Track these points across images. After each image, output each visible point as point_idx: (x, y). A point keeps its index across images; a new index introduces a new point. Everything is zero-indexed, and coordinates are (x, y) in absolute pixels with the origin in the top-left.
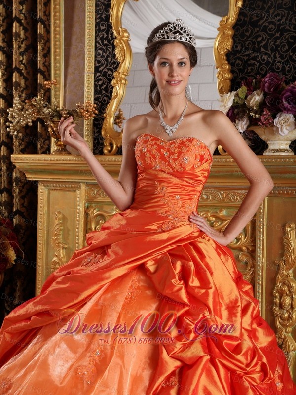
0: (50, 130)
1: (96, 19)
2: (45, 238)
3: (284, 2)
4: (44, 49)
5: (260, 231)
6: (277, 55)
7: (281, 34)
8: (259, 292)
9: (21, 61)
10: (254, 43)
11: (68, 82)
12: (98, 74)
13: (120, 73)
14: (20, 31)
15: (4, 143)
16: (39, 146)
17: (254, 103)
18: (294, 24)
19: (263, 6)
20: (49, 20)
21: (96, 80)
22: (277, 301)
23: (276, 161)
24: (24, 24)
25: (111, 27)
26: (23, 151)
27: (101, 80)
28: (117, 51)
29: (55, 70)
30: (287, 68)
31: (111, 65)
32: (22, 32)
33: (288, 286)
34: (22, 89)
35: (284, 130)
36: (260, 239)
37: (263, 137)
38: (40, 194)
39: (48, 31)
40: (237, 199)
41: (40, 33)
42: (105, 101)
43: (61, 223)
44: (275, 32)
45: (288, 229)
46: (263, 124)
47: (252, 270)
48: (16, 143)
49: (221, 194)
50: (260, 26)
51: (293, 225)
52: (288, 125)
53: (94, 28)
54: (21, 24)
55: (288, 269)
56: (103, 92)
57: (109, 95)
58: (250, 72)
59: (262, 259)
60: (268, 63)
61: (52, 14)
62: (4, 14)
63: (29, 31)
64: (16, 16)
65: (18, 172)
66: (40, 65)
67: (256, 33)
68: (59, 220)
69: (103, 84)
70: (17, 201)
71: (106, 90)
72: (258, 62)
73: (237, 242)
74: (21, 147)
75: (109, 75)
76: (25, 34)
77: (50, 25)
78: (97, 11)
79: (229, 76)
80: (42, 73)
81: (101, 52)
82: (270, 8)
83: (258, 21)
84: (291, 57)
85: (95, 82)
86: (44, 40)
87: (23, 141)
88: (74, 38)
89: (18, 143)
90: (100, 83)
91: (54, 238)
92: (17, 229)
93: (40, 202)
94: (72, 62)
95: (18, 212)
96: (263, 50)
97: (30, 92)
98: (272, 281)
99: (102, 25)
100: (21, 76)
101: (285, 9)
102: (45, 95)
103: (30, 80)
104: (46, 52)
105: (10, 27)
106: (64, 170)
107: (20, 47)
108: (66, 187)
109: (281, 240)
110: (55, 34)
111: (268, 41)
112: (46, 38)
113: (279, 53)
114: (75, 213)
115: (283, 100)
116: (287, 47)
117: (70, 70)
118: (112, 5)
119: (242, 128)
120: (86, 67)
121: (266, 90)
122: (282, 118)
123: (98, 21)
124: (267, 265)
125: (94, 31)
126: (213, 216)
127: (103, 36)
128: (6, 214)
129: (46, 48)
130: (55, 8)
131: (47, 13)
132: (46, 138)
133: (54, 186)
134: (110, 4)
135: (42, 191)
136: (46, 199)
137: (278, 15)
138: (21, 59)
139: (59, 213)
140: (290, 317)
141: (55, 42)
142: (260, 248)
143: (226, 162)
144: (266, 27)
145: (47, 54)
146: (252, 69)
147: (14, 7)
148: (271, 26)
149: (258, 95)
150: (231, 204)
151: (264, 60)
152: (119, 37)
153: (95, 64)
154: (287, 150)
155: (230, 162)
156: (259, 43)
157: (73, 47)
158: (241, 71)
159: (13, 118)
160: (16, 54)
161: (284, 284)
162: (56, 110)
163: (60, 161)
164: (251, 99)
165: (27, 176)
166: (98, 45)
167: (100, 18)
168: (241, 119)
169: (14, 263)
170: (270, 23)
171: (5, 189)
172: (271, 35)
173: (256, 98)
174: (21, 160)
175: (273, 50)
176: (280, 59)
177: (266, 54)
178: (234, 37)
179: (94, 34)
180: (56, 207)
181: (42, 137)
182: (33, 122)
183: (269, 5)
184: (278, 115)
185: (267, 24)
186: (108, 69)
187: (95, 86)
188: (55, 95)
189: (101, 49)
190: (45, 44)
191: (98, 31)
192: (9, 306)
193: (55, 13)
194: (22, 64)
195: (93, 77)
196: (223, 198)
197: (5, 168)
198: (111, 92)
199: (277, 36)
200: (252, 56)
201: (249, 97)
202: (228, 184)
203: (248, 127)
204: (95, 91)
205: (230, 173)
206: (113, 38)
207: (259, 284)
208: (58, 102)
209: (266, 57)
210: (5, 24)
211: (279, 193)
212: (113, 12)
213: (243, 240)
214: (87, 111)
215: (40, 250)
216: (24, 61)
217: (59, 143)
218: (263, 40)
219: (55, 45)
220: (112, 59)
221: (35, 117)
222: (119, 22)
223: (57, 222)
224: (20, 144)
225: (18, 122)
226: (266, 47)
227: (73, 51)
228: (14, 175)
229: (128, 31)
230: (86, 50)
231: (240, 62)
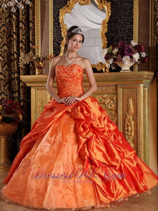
0: (36, 65)
1: (53, 20)
2: (34, 110)
3: (126, 14)
4: (32, 33)
5: (119, 102)
6: (125, 34)
7: (126, 26)
8: (119, 126)
9: (23, 38)
10: (116, 29)
11: (43, 46)
12: (55, 42)
13: (63, 42)
14: (22, 26)
15: (16, 72)
16: (31, 73)
17: (115, 52)
18: (130, 22)
19: (119, 15)
20: (34, 21)
21: (54, 45)
22: (126, 129)
23: (124, 74)
24: (24, 23)
25: (60, 24)
26: (24, 75)
27: (56, 45)
28: (62, 33)
29: (37, 41)
30: (128, 39)
31: (60, 39)
32: (23, 27)
33: (130, 123)
34: (23, 49)
35: (126, 62)
36: (119, 105)
37: (119, 65)
38: (32, 92)
39: (34, 26)
40: (110, 90)
41: (31, 27)
42: (57, 53)
43: (41, 103)
44: (124, 25)
45: (130, 100)
46: (119, 60)
47: (117, 117)
48: (21, 71)
49: (104, 88)
50: (118, 23)
51: (131, 99)
52: (128, 60)
53: (53, 24)
54: (23, 23)
55: (130, 116)
56: (57, 50)
57: (59, 51)
58: (115, 41)
59: (120, 113)
60: (121, 37)
61: (36, 19)
62: (16, 19)
63: (26, 26)
64: (21, 20)
65: (22, 83)
66: (31, 40)
67: (116, 25)
68: (40, 102)
69: (57, 46)
70: (22, 95)
71: (58, 49)
72: (117, 36)
73: (111, 107)
74: (24, 73)
75: (59, 43)
76: (24, 27)
77: (35, 23)
78: (54, 18)
79: (106, 42)
80: (32, 43)
81: (56, 34)
82: (121, 16)
83: (117, 21)
84: (130, 34)
85: (53, 46)
86: (32, 29)
87: (24, 71)
88: (45, 28)
89: (22, 72)
90: (56, 46)
91: (38, 109)
92: (22, 107)
93: (32, 95)
94: (44, 38)
95: (22, 100)
96: (119, 32)
97: (27, 50)
98: (124, 121)
99: (56, 23)
100: (23, 44)
101: (127, 16)
102: (33, 52)
103: (27, 45)
104: (33, 34)
105: (18, 24)
106: (42, 81)
107: (22, 33)
108: (42, 88)
109: (127, 105)
110: (37, 27)
111: (121, 28)
112: (33, 29)
113: (125, 33)
114: (46, 99)
115: (125, 51)
116: (128, 31)
117: (43, 41)
118: (60, 15)
119: (111, 62)
120: (50, 40)
121: (119, 47)
122: (125, 58)
123: (54, 21)
124: (122, 115)
125: (53, 25)
126: (101, 97)
127: (56, 27)
128: (18, 101)
129: (33, 32)
130: (37, 17)
131: (34, 19)
132: (34, 69)
133: (37, 88)
134: (59, 15)
135: (33, 91)
136: (34, 94)
137: (124, 18)
138: (23, 37)
139: (40, 99)
140: (131, 135)
141: (37, 30)
142: (119, 109)
143: (105, 75)
144: (120, 23)
145: (34, 35)
146: (115, 39)
147: (20, 17)
148: (122, 23)
149: (117, 49)
150: (108, 92)
151: (120, 36)
152: (63, 28)
153: (53, 39)
154: (129, 70)
155: (107, 75)
156: (118, 29)
157: (44, 32)
158: (111, 40)
159: (21, 60)
160: (21, 35)
161: (129, 122)
162: (38, 57)
163: (40, 77)
164: (114, 51)
165: (27, 84)
166: (54, 31)
167: (55, 20)
168: (110, 58)
169: (22, 120)
170: (121, 21)
171: (17, 91)
172: (122, 26)
173: (116, 50)
174: (24, 78)
175: (123, 32)
176: (126, 36)
177: (120, 33)
178: (108, 27)
179: (53, 26)
180: (39, 97)
181: (32, 69)
182: (29, 62)
183: (121, 15)
184: (124, 56)
185: (120, 22)
186: (59, 40)
187: (54, 47)
188: (37, 51)
189: (55, 32)
190: (33, 31)
191: (54, 25)
192: (19, 140)
193: (37, 18)
194: (23, 39)
195: (53, 44)
196: (105, 90)
197: (17, 82)
198: (60, 50)
199: (124, 27)
200: (115, 34)
201: (113, 50)
202: (106, 84)
203: (113, 62)
204: (54, 49)
205: (107, 80)
206: (60, 28)
207: (119, 123)
208: (39, 54)
209: (120, 35)
210: (16, 23)
211: (126, 87)
212: (60, 18)
213: (113, 106)
214: (51, 57)
215: (33, 115)
216: (24, 38)
217: (39, 71)
218: (119, 28)
219: (37, 31)
220: (60, 36)
221: (30, 60)
222: (63, 22)
223: (39, 103)
224: (23, 72)
225: (23, 63)
226: (120, 31)
227: (44, 33)
228: (21, 84)
229: (67, 25)
230: (50, 33)
231: (111, 37)
